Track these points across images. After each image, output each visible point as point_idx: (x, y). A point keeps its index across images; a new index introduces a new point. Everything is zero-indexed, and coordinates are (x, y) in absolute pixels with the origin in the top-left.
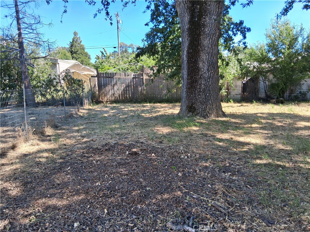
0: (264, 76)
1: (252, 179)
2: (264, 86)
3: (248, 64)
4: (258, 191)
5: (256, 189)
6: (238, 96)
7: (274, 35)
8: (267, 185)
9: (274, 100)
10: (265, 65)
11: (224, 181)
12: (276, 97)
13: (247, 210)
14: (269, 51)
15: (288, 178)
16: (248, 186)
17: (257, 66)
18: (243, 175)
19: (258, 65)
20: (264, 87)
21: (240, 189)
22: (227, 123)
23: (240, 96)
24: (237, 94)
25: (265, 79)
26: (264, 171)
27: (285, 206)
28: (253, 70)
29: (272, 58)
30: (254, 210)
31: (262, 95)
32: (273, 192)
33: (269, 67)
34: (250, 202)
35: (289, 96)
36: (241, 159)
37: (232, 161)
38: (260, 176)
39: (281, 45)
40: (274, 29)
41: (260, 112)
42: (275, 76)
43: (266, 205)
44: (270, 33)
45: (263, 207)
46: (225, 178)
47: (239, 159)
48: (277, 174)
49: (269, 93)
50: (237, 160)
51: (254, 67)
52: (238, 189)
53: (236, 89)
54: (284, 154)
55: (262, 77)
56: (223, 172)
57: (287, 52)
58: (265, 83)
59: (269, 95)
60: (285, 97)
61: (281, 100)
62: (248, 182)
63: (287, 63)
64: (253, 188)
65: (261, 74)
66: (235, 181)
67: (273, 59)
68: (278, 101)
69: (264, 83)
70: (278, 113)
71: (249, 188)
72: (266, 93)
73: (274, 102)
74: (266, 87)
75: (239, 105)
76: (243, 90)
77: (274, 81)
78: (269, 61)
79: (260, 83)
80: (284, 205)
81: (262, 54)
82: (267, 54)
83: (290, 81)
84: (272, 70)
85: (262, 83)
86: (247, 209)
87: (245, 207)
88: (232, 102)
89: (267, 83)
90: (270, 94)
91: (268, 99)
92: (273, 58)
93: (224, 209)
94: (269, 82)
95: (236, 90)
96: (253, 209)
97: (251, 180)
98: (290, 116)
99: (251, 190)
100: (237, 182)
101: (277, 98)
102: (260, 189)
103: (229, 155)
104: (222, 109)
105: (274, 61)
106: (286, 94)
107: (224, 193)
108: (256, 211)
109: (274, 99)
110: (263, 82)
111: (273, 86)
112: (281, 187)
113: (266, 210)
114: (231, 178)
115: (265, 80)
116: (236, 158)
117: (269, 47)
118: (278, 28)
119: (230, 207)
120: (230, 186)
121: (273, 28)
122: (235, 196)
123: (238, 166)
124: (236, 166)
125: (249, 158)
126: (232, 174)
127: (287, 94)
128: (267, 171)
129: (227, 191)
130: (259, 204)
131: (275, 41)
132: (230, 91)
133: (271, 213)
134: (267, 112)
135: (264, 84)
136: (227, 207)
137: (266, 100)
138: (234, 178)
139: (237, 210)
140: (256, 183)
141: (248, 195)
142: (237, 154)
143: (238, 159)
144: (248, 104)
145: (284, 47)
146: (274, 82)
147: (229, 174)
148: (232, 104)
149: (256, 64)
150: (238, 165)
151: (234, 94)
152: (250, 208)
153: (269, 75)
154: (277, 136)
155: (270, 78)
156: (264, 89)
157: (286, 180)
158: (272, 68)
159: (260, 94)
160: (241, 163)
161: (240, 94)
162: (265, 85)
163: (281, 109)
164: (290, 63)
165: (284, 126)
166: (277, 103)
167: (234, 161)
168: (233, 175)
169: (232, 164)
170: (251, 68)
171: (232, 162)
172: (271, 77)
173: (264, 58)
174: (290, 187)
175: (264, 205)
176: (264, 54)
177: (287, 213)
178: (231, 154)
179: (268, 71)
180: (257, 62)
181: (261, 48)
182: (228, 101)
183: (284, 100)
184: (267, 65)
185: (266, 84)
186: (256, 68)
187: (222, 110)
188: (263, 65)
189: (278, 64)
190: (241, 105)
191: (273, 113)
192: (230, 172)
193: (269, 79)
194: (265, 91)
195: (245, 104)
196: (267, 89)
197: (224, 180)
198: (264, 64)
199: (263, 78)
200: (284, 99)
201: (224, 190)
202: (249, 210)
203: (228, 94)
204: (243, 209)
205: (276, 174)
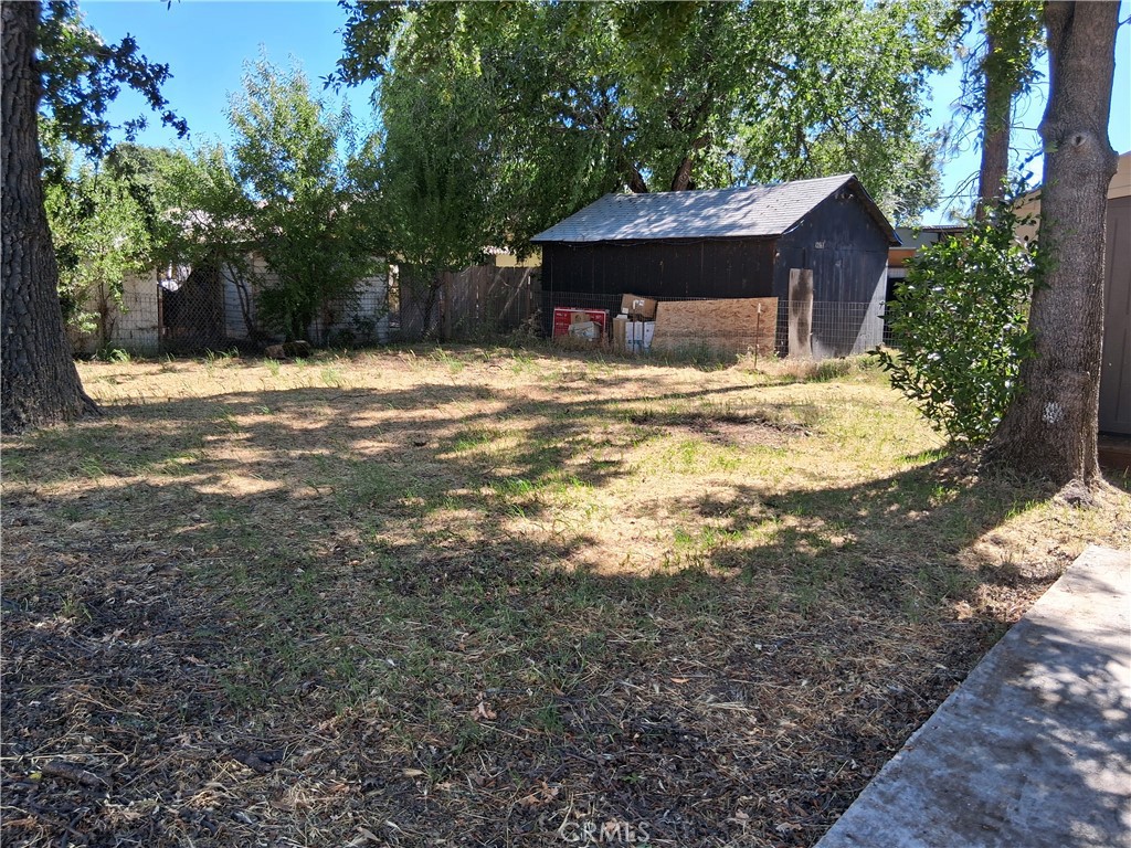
0: (235, 261)
1: (202, 632)
2: (241, 298)
3: (174, 215)
4: (226, 667)
5: (220, 659)
6: (146, 335)
7: (259, 118)
8: (255, 637)
9: (279, 347)
10: (234, 223)
11: (96, 667)
12: (282, 336)
13: (187, 744)
14: (244, 176)
15: (323, 595)
16: (192, 659)
17: (209, 225)
18: (170, 624)
19: (210, 220)
20: (238, 301)
21: (158, 678)
22: (106, 442)
23: (156, 334)
24: (144, 326)
25: (239, 272)
26: (246, 590)
27: (312, 688)
28: (195, 239)
29: (258, 200)
30: (210, 737)
31: (238, 331)
32: (275, 655)
33: (249, 230)
34: (195, 715)
35: (326, 332)
36: (163, 568)
37: (129, 581)
38: (232, 613)
39: (284, 159)
40: (254, 100)
41: (231, 391)
42: (272, 266)
43: (253, 705)
44: (241, 109)
45: (244, 713)
46: (101, 653)
47: (156, 569)
48: (290, 591)
49: (259, 323)
50: (150, 574)
51: (197, 228)
52: (152, 679)
53: (137, 307)
54: (311, 523)
55: (230, 268)
56: (94, 631)
57: (302, 183)
58: (243, 287)
59: (258, 329)
60: (313, 334)
61: (300, 344)
62: (191, 645)
63: (306, 222)
64: (207, 662)
65: (225, 256)
66: (140, 653)
67: (261, 206)
68: (291, 349)
69: (238, 286)
70: (291, 391)
71: (194, 665)
72: (248, 321)
73: (279, 353)
74: (247, 300)
75: (155, 368)
76: (164, 313)
77: (272, 280)
78: (246, 210)
79: (224, 286)
80: (309, 686)
81: (220, 184)
82: (239, 185)
83: (324, 282)
84: (262, 244)
85: (233, 287)
86: (185, 739)
87: (179, 736)
88: (125, 358)
89: (250, 289)
90: (264, 326)
91: (260, 344)
92: (262, 204)
93: (98, 770)
94: (254, 283)
95: (139, 314)
96: (207, 735)
97: (200, 634)
98: (328, 395)
99: (203, 668)
100: (149, 656)
101: (288, 340)
102: (232, 655)
103: (118, 563)
104: (80, 387)
105: (263, 212)
106: (313, 327)
107: (95, 710)
108: (219, 737)
109: (277, 342)
110: (236, 283)
111: (271, 300)
112: (302, 631)
113: (252, 723)
114: (125, 648)
115: (241, 278)
116: (143, 568)
117: (242, 160)
118: (268, 98)
119: (121, 757)
120: (120, 678)
121: (253, 93)
122: (139, 710)
123: (151, 598)
124: (144, 599)
125: (195, 558)
126: (127, 632)
127: (317, 325)
128: (255, 589)
129: (108, 698)
130: (229, 708)
131: (263, 143)
132: (113, 315)
133: (269, 725)
134: (255, 390)
135: (239, 292)
136: (110, 758)
137: (252, 349)
138: (136, 644)
139: (148, 759)
140: (218, 639)
141: (190, 690)
142: (149, 552)
143: (151, 569)
144: (189, 364)
145: (291, 164)
146: (270, 284)
147: (118, 632)
148: (123, 366)
149: (202, 217)
150: (154, 593)
151: (131, 326)
152: (198, 732)
153: (253, 260)
154: (290, 464)
155: (257, 270)
156: (240, 309)
157: (318, 603)
158: (261, 235)
159: (228, 326)
160: (165, 581)
161: (154, 328)
162: (243, 295)
163: (301, 375)
164: (317, 224)
165: (312, 430)
166: (287, 356)
167: (138, 582)
168: (132, 635)
169: (131, 595)
170: (188, 233)
171: (128, 587)
172: (260, 266)
173: (231, 198)
174: (329, 622)
175: (246, 709)
176: (228, 183)
177: (321, 707)
178: (122, 557)
179: (247, 247)
180: (204, 210)
181: (213, 161)
182: (106, 356)
183: (309, 345)
184: (243, 224)
185: (245, 290)
186: (206, 234)
187: (82, 392)
188: (229, 225)
189: (279, 221)
190: (161, 367)
191: (275, 391)
192: (121, 626)
193: (254, 274)
194: (246, 315)
195: (179, 366)
196: (251, 311)
197: (99, 661)
198: (233, 219)
199: (235, 271)
200: (310, 342)
201: (95, 702)
202: (193, 742)
203: (108, 326)
204: (173, 745)
205: (287, 593)
